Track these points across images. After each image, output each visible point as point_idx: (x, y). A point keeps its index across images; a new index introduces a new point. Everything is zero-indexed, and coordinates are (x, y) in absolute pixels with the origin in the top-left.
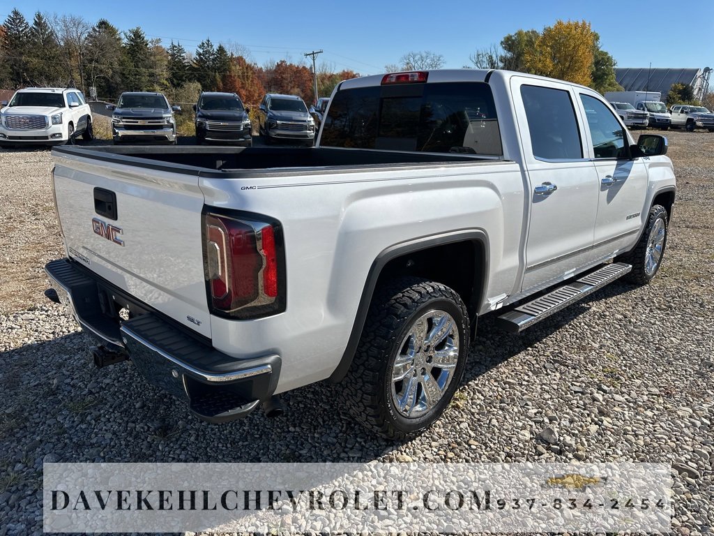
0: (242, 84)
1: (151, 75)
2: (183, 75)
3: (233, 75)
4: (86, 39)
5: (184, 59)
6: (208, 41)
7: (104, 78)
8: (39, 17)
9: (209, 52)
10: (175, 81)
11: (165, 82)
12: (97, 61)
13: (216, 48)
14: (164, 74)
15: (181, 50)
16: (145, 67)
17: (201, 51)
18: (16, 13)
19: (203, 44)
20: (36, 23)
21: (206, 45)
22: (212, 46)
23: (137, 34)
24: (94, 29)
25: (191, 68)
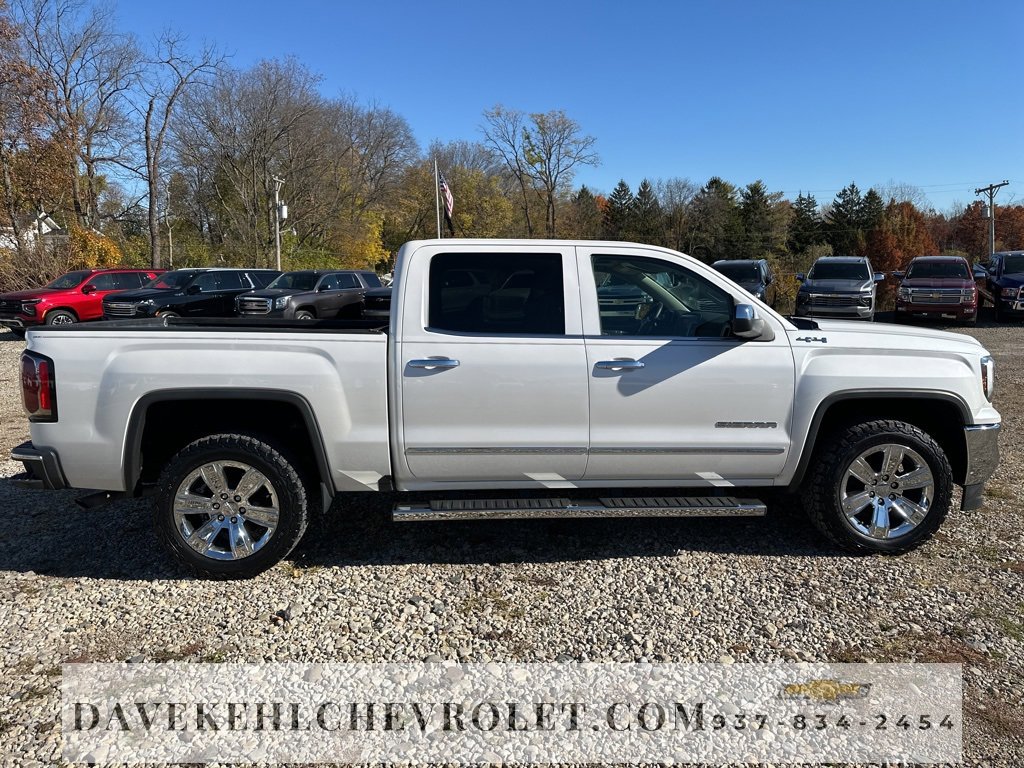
0: (899, 241)
1: (766, 240)
2: (810, 236)
3: (885, 229)
4: (691, 203)
5: (814, 214)
6: (853, 186)
7: (706, 249)
8: (645, 185)
9: (853, 201)
10: (798, 244)
11: (783, 247)
12: (698, 229)
13: (863, 194)
14: (782, 236)
15: (811, 203)
16: (759, 230)
17: (840, 201)
18: (622, 185)
19: (845, 191)
20: (641, 193)
21: (849, 192)
22: (857, 193)
23: (756, 190)
24: (703, 191)
25: (824, 225)
